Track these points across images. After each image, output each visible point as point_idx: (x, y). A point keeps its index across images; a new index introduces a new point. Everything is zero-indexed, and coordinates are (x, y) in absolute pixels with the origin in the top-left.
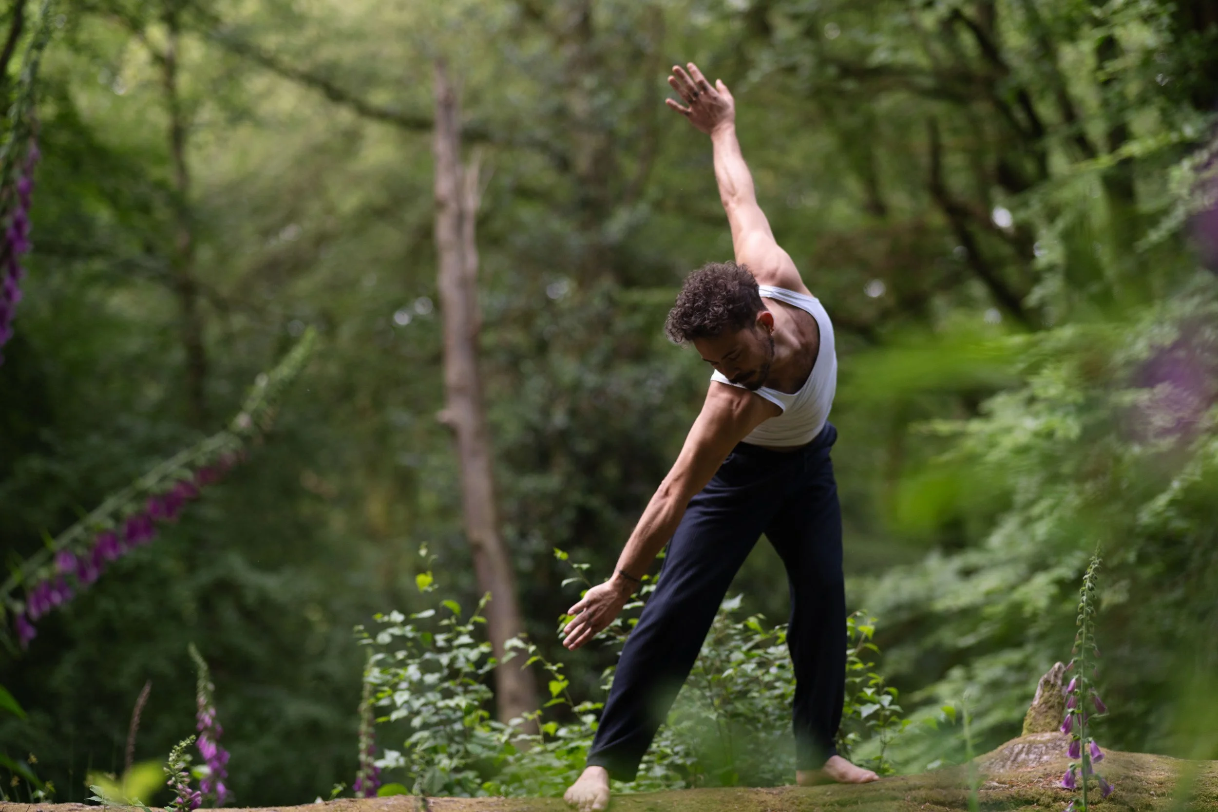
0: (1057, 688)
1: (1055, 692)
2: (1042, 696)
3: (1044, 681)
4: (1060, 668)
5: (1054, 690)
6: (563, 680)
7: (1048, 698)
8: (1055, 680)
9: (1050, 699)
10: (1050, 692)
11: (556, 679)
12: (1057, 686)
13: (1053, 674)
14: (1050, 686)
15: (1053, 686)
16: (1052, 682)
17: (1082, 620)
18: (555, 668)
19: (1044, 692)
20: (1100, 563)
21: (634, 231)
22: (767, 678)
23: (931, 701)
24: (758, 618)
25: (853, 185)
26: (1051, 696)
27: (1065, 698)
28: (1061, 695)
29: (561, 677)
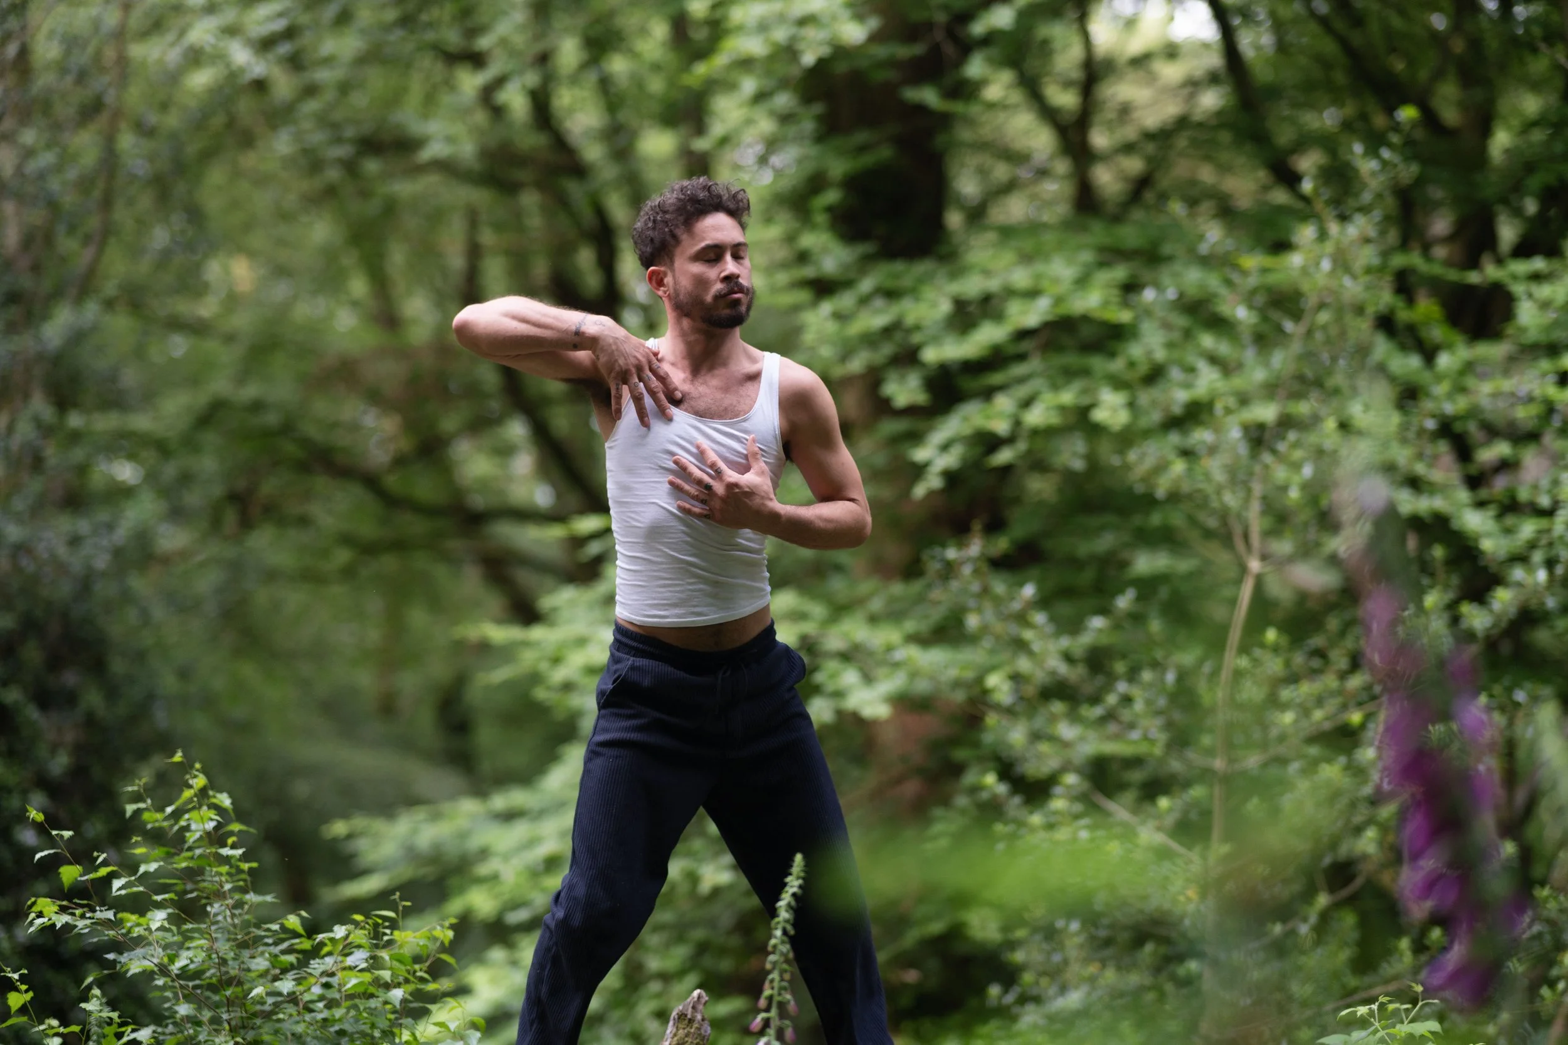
0: (696, 1025)
1: (692, 1030)
2: (675, 1035)
3: (678, 1014)
4: (699, 997)
5: (691, 1028)
6: (26, 991)
7: (684, 1039)
8: (692, 1013)
9: (686, 1039)
10: (686, 1031)
11: (17, 990)
12: (696, 1022)
13: (691, 1005)
14: (686, 1022)
15: (691, 1021)
16: (689, 1016)
17: (774, 964)
18: (16, 976)
19: (678, 1029)
20: (800, 887)
21: (78, 337)
22: (307, 997)
23: (462, 991)
24: (299, 915)
25: (359, 286)
26: (687, 1035)
27: (706, 1037)
28: (700, 1035)
29: (24, 987)
